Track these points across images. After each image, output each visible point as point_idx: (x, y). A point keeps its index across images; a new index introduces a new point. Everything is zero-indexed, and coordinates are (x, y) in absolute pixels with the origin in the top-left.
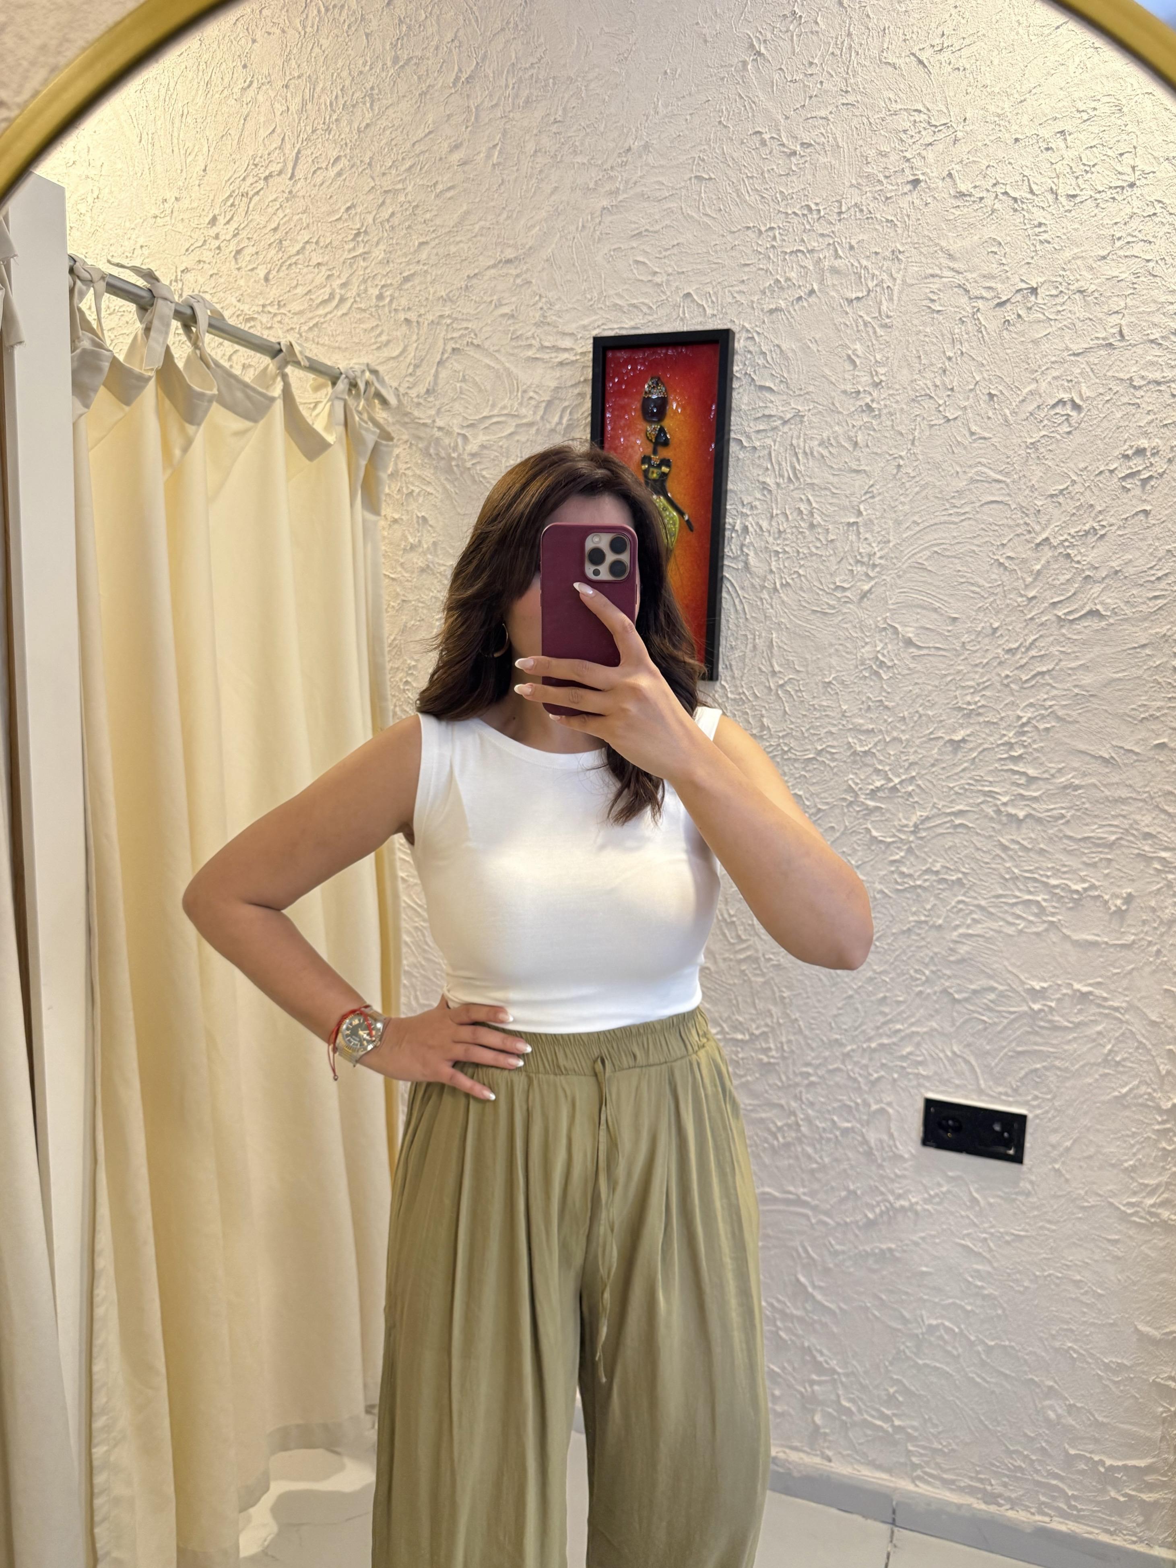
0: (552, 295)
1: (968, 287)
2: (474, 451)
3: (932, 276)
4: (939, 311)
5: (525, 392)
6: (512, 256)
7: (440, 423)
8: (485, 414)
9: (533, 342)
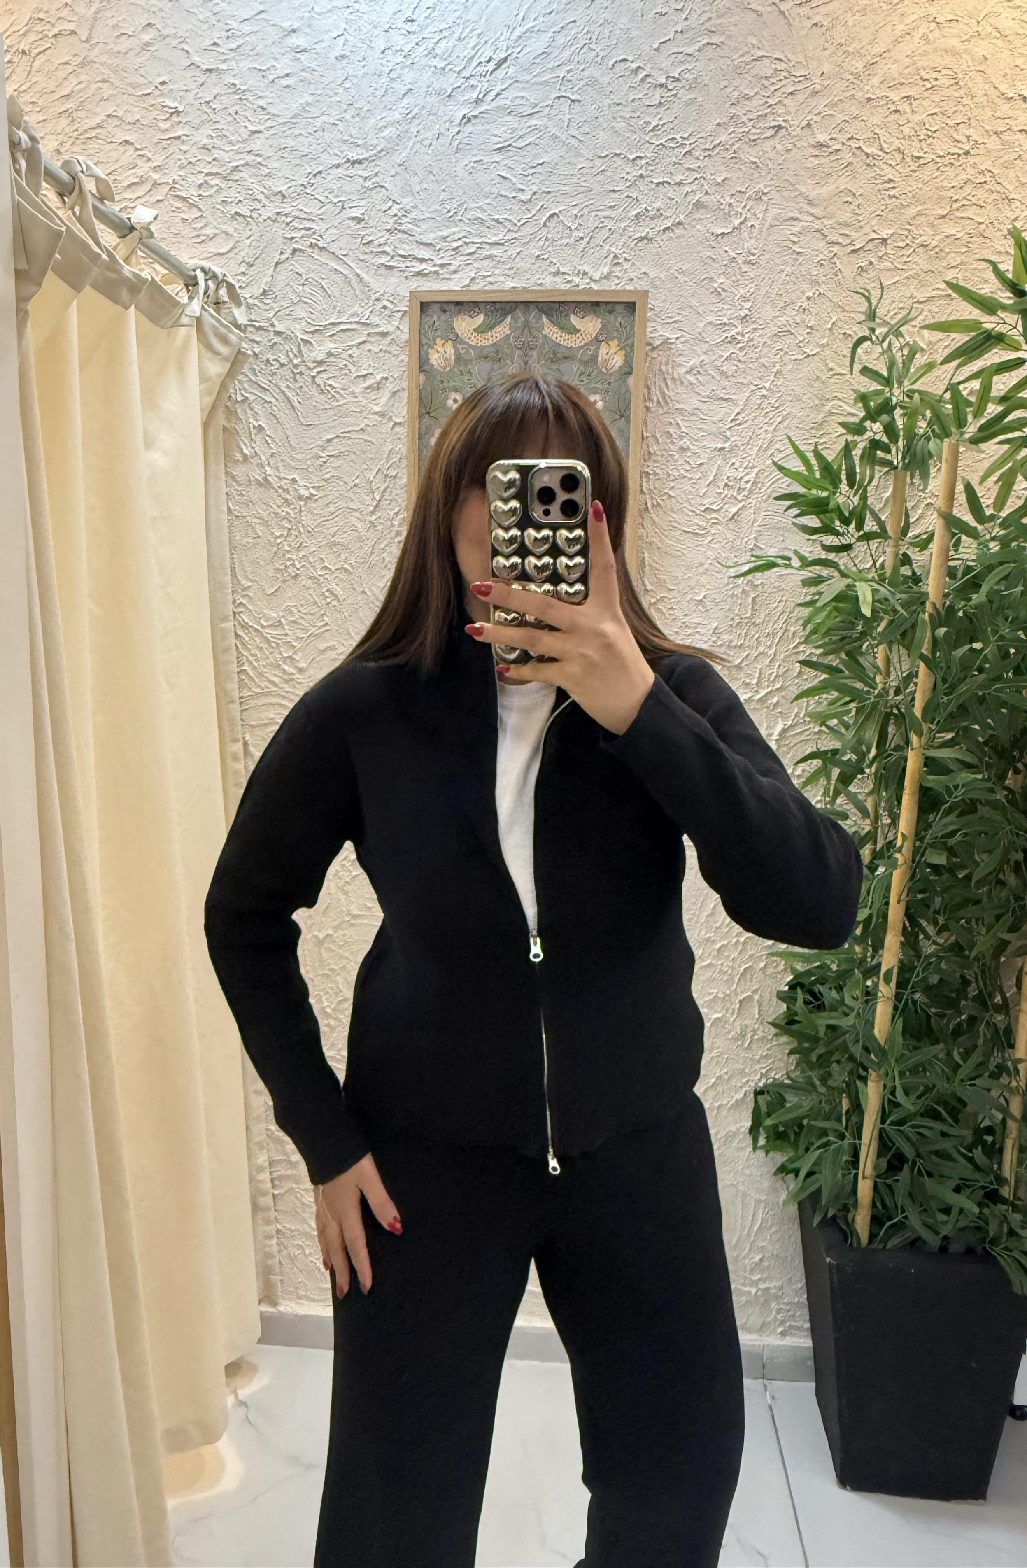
0: (407, 202)
1: (825, 231)
2: (319, 359)
3: (793, 219)
4: (798, 253)
5: (377, 300)
6: (361, 157)
7: (279, 328)
8: (331, 321)
9: (387, 249)
